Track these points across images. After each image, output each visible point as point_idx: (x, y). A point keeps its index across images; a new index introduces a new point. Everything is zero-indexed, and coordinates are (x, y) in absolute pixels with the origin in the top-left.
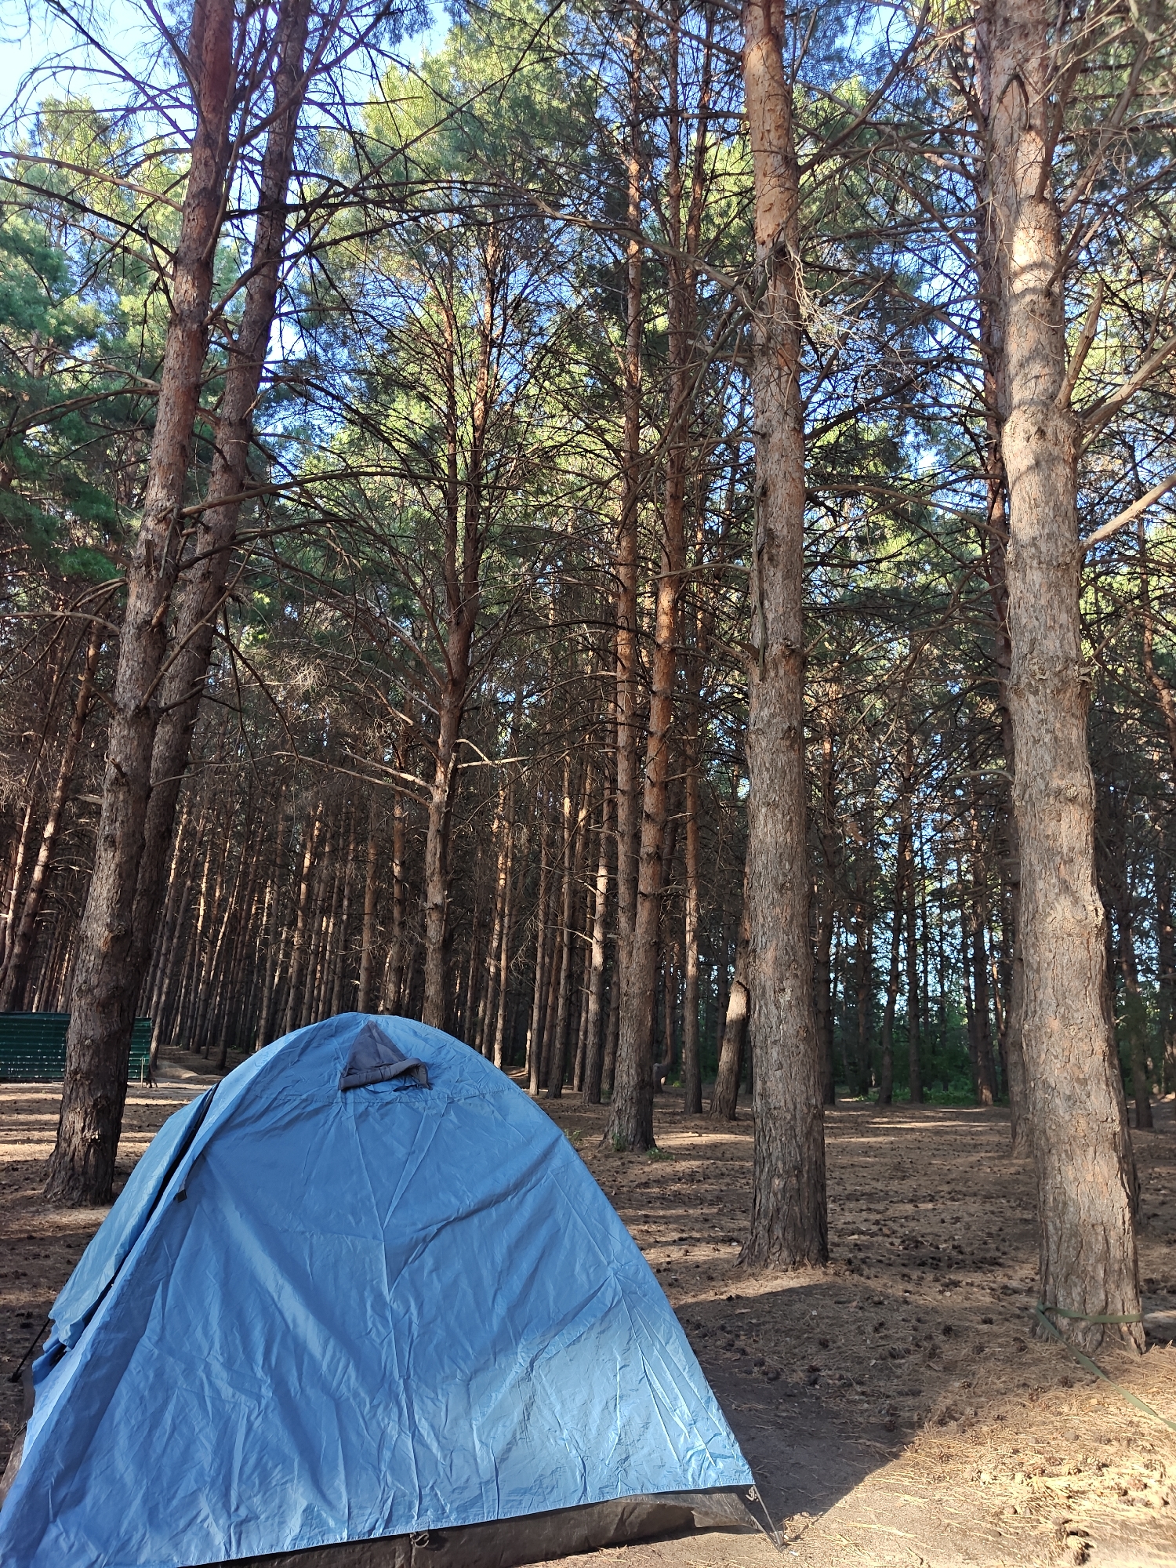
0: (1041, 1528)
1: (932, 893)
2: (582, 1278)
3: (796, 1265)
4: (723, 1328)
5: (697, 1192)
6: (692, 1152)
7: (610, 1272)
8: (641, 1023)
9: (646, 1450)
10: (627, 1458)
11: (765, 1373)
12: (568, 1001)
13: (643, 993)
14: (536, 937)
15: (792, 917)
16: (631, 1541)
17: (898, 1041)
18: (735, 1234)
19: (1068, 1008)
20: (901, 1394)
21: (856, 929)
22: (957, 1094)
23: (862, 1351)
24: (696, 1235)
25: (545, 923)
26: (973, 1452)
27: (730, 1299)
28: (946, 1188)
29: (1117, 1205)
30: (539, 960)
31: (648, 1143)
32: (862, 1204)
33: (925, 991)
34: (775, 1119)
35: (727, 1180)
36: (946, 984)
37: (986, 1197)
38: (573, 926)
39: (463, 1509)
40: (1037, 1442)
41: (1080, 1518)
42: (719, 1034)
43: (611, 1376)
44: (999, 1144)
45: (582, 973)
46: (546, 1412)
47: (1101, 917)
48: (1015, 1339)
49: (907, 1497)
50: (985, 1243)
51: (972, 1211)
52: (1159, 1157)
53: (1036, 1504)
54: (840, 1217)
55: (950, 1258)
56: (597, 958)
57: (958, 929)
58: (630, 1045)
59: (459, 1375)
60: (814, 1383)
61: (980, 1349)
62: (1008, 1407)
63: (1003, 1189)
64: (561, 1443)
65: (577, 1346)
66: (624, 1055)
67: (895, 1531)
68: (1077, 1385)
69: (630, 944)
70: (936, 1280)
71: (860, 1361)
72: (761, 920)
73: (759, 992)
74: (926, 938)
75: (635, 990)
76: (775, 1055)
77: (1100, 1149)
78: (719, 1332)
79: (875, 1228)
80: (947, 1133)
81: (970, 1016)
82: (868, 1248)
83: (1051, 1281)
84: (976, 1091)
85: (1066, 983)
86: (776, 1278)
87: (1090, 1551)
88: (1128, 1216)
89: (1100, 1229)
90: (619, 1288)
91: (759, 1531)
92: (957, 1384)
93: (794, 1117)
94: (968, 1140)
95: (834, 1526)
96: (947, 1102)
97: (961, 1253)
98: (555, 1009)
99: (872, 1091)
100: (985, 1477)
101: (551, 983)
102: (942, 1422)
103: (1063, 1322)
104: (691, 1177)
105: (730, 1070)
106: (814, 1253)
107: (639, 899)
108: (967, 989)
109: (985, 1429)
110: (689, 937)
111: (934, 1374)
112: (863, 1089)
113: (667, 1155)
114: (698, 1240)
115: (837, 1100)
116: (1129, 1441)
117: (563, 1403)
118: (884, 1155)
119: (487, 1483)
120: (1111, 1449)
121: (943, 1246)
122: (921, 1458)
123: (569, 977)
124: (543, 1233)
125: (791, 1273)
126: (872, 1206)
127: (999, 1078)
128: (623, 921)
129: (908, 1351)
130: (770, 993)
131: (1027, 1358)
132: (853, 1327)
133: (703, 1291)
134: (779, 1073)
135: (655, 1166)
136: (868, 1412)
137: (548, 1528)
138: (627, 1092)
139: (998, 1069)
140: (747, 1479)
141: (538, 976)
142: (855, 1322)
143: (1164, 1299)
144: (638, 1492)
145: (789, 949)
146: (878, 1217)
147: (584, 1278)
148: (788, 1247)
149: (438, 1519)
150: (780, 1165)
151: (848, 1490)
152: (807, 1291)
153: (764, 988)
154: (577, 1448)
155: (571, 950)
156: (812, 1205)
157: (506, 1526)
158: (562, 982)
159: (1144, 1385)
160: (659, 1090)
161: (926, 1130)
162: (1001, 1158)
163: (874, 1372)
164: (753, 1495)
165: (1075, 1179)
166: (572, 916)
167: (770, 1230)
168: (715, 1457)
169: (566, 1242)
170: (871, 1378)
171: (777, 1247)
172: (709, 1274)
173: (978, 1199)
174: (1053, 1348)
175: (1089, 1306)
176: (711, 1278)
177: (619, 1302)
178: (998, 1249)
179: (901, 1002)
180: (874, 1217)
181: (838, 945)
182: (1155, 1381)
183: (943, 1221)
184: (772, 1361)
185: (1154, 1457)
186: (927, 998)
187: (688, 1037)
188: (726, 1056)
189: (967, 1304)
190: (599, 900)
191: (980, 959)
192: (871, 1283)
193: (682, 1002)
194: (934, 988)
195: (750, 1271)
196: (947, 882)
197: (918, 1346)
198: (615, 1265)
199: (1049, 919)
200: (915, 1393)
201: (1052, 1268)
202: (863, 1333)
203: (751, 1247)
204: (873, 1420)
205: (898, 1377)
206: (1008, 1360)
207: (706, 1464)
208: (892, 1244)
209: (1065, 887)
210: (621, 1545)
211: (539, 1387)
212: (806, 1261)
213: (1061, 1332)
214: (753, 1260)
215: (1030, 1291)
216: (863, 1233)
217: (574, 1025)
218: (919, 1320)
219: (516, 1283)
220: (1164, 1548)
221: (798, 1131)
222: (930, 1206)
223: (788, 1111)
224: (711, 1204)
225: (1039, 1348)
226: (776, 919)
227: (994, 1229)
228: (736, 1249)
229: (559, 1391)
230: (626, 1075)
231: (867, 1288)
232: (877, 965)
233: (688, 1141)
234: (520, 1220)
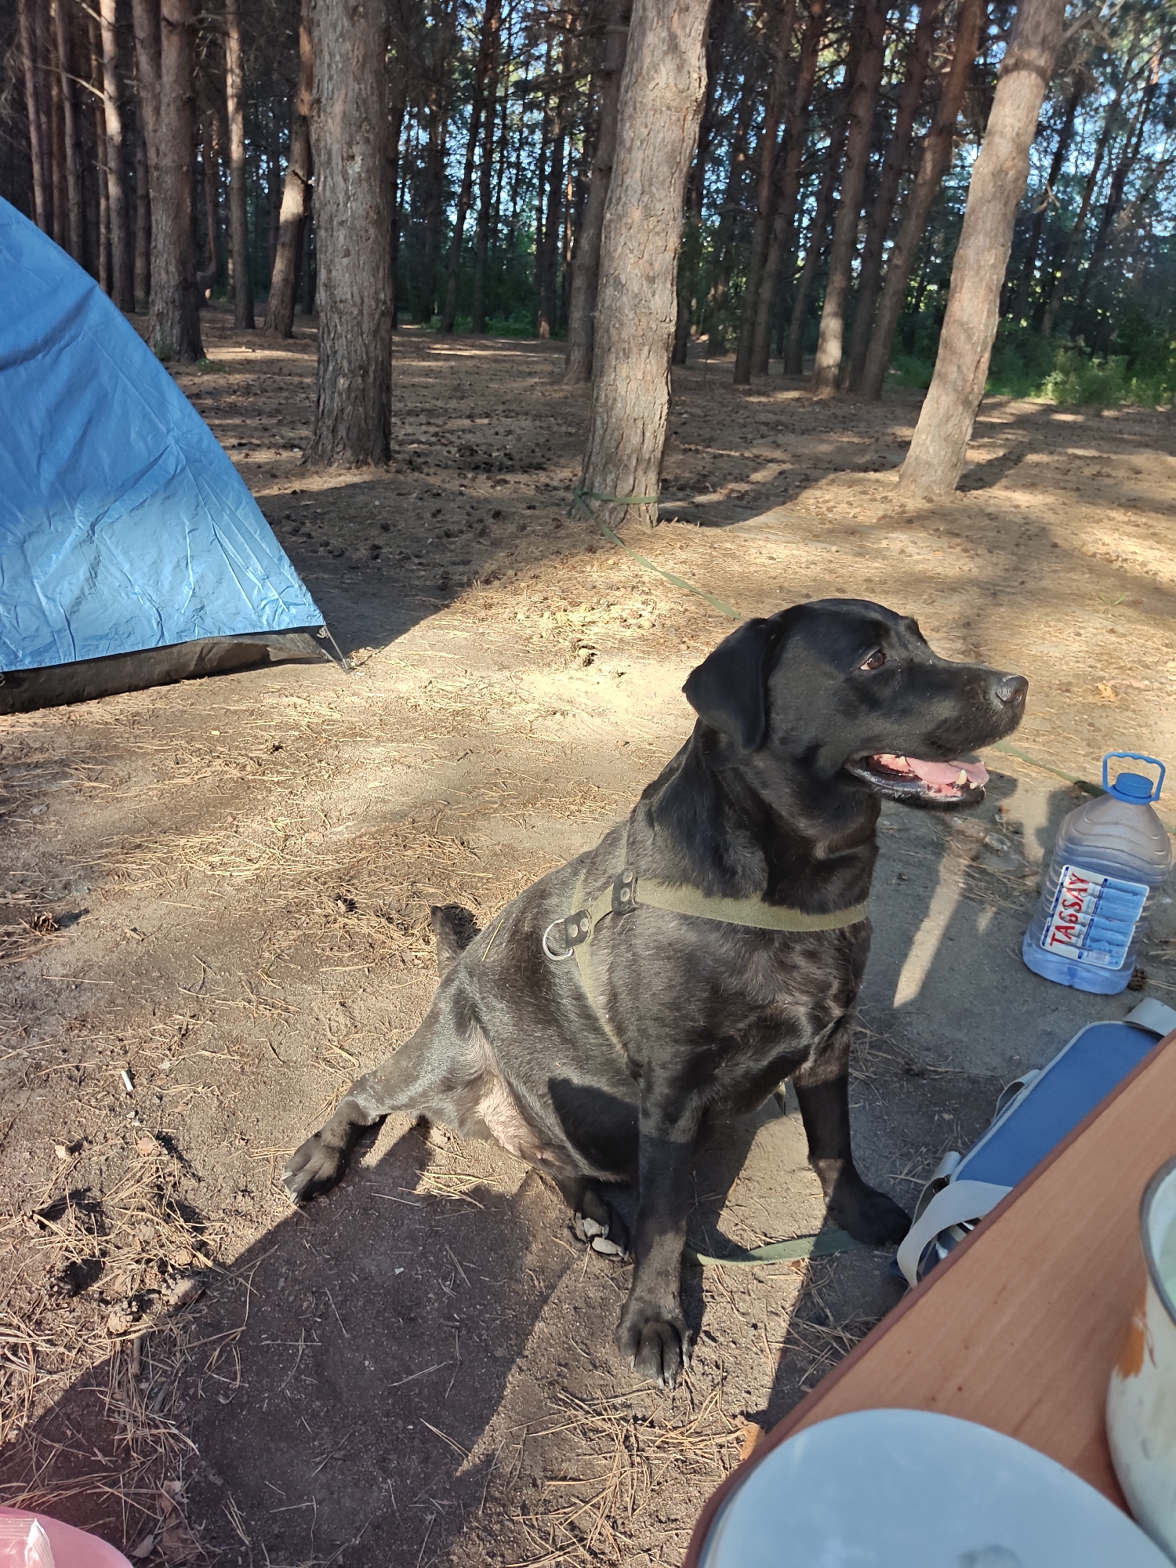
0: (559, 646)
1: (516, 84)
2: (139, 446)
3: (359, 464)
4: (288, 517)
5: (254, 404)
6: (246, 365)
7: (171, 440)
8: (179, 207)
9: (220, 601)
10: (202, 608)
11: (330, 552)
12: (80, 178)
13: (179, 167)
14: (21, 82)
15: (365, 56)
16: (211, 674)
17: (464, 265)
18: (296, 442)
19: (652, 196)
20: (454, 563)
21: (428, 123)
22: (516, 326)
23: (420, 532)
24: (255, 441)
25: (34, 61)
26: (511, 601)
27: (294, 492)
28: (501, 408)
29: (658, 402)
30: (32, 116)
31: (197, 353)
32: (423, 418)
33: (497, 210)
34: (341, 313)
35: (285, 394)
36: (520, 203)
37: (536, 415)
38: (73, 68)
39: (37, 653)
40: (563, 592)
41: (590, 637)
42: (271, 241)
43: (181, 540)
44: (551, 373)
45: (95, 145)
46: (113, 570)
47: (703, 90)
48: (554, 520)
49: (456, 632)
50: (533, 451)
51: (524, 426)
52: (686, 388)
53: (558, 631)
54: (401, 430)
55: (501, 464)
56: (113, 124)
57: (538, 136)
58: (167, 235)
59: (10, 539)
60: (377, 557)
61: (523, 528)
62: (543, 569)
63: (553, 410)
64: (135, 597)
65: (141, 511)
66: (160, 246)
67: (445, 654)
68: (600, 551)
69: (157, 97)
70: (488, 478)
71: (418, 540)
72: (327, 58)
73: (324, 158)
74: (504, 142)
75: (167, 162)
76: (341, 238)
77: (654, 348)
78: (284, 522)
79: (433, 439)
80: (504, 361)
81: (539, 242)
82: (426, 455)
83: (591, 470)
84: (535, 324)
85: (655, 167)
86: (340, 475)
87: (595, 658)
88: (665, 411)
89: (640, 424)
90: (182, 456)
91: (329, 661)
92: (502, 554)
93: (361, 312)
94: (524, 368)
95: (394, 654)
96: (506, 333)
97: (511, 459)
98: (63, 191)
99: (435, 319)
100: (520, 616)
101: (52, 153)
102: (487, 582)
103: (595, 504)
104: (247, 390)
105: (286, 281)
106: (377, 453)
107: (164, 31)
108: (539, 210)
109: (523, 584)
110: (231, 105)
111: (484, 548)
112: (424, 316)
113: (219, 367)
114: (259, 445)
115: (399, 326)
116: (633, 588)
117: (131, 563)
118: (445, 378)
119: (59, 631)
120: (618, 593)
121: (495, 454)
122: (468, 607)
123: (77, 145)
124: (87, 399)
125: (353, 470)
126: (432, 421)
127: (559, 312)
128: (143, 58)
129: (462, 532)
130: (337, 160)
131: (562, 533)
132: (413, 514)
133: (265, 487)
134: (345, 261)
135: (206, 378)
136: (424, 577)
137: (129, 666)
138: (168, 293)
139: (558, 303)
140: (318, 620)
141: (34, 140)
142: (415, 509)
143: (673, 494)
144: (216, 635)
145: (361, 103)
146: (437, 429)
147: (142, 445)
148: (351, 448)
149: (11, 664)
150: (345, 364)
151: (406, 631)
152: (370, 486)
153: (329, 153)
154: (151, 600)
155: (76, 107)
156: (377, 407)
157: (85, 667)
158: (69, 151)
159: (652, 549)
160: (203, 303)
161: (485, 357)
162: (552, 384)
163: (431, 549)
164: (324, 633)
165: (628, 377)
166: (71, 55)
167: (334, 431)
168: (288, 605)
169: (117, 407)
170: (427, 553)
171: (341, 446)
172: (272, 473)
173: (530, 418)
174: (584, 525)
175: (618, 490)
176: (274, 476)
177: (183, 470)
178: (543, 456)
179: (470, 223)
180: (433, 429)
181: (408, 141)
182: (659, 545)
183: (497, 434)
184: (336, 543)
185: (649, 597)
186: (498, 218)
187: (236, 244)
188: (280, 267)
189: (515, 496)
190: (107, 37)
191: (556, 177)
192: (432, 480)
193: (227, 200)
194: (506, 207)
195: (313, 469)
196: (536, 70)
197: (470, 527)
198: (176, 433)
199: (651, 86)
200: (466, 563)
201: (593, 459)
202: (422, 518)
203: (315, 447)
204: (428, 583)
205: (451, 551)
206: (546, 535)
207: (280, 611)
208: (449, 452)
209: (673, 46)
210: (201, 677)
211: (103, 549)
212: (369, 460)
213: (592, 512)
214: (316, 458)
215: (567, 488)
216: (422, 443)
217: (91, 216)
218: (472, 507)
219: (63, 448)
220: (649, 653)
221: (365, 327)
222: (486, 421)
223: (355, 305)
224: (270, 415)
225: (574, 526)
226: (346, 59)
227: (542, 441)
228: (298, 453)
229: (126, 553)
230: (165, 271)
231: (426, 484)
232: (448, 172)
233: (240, 356)
234: (57, 381)
